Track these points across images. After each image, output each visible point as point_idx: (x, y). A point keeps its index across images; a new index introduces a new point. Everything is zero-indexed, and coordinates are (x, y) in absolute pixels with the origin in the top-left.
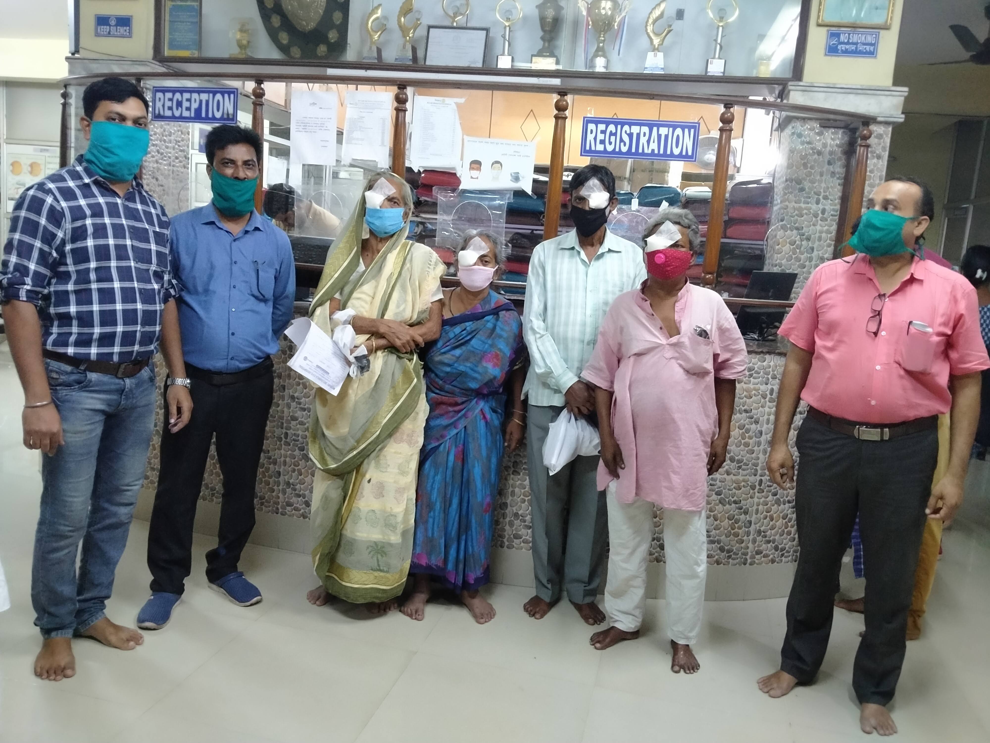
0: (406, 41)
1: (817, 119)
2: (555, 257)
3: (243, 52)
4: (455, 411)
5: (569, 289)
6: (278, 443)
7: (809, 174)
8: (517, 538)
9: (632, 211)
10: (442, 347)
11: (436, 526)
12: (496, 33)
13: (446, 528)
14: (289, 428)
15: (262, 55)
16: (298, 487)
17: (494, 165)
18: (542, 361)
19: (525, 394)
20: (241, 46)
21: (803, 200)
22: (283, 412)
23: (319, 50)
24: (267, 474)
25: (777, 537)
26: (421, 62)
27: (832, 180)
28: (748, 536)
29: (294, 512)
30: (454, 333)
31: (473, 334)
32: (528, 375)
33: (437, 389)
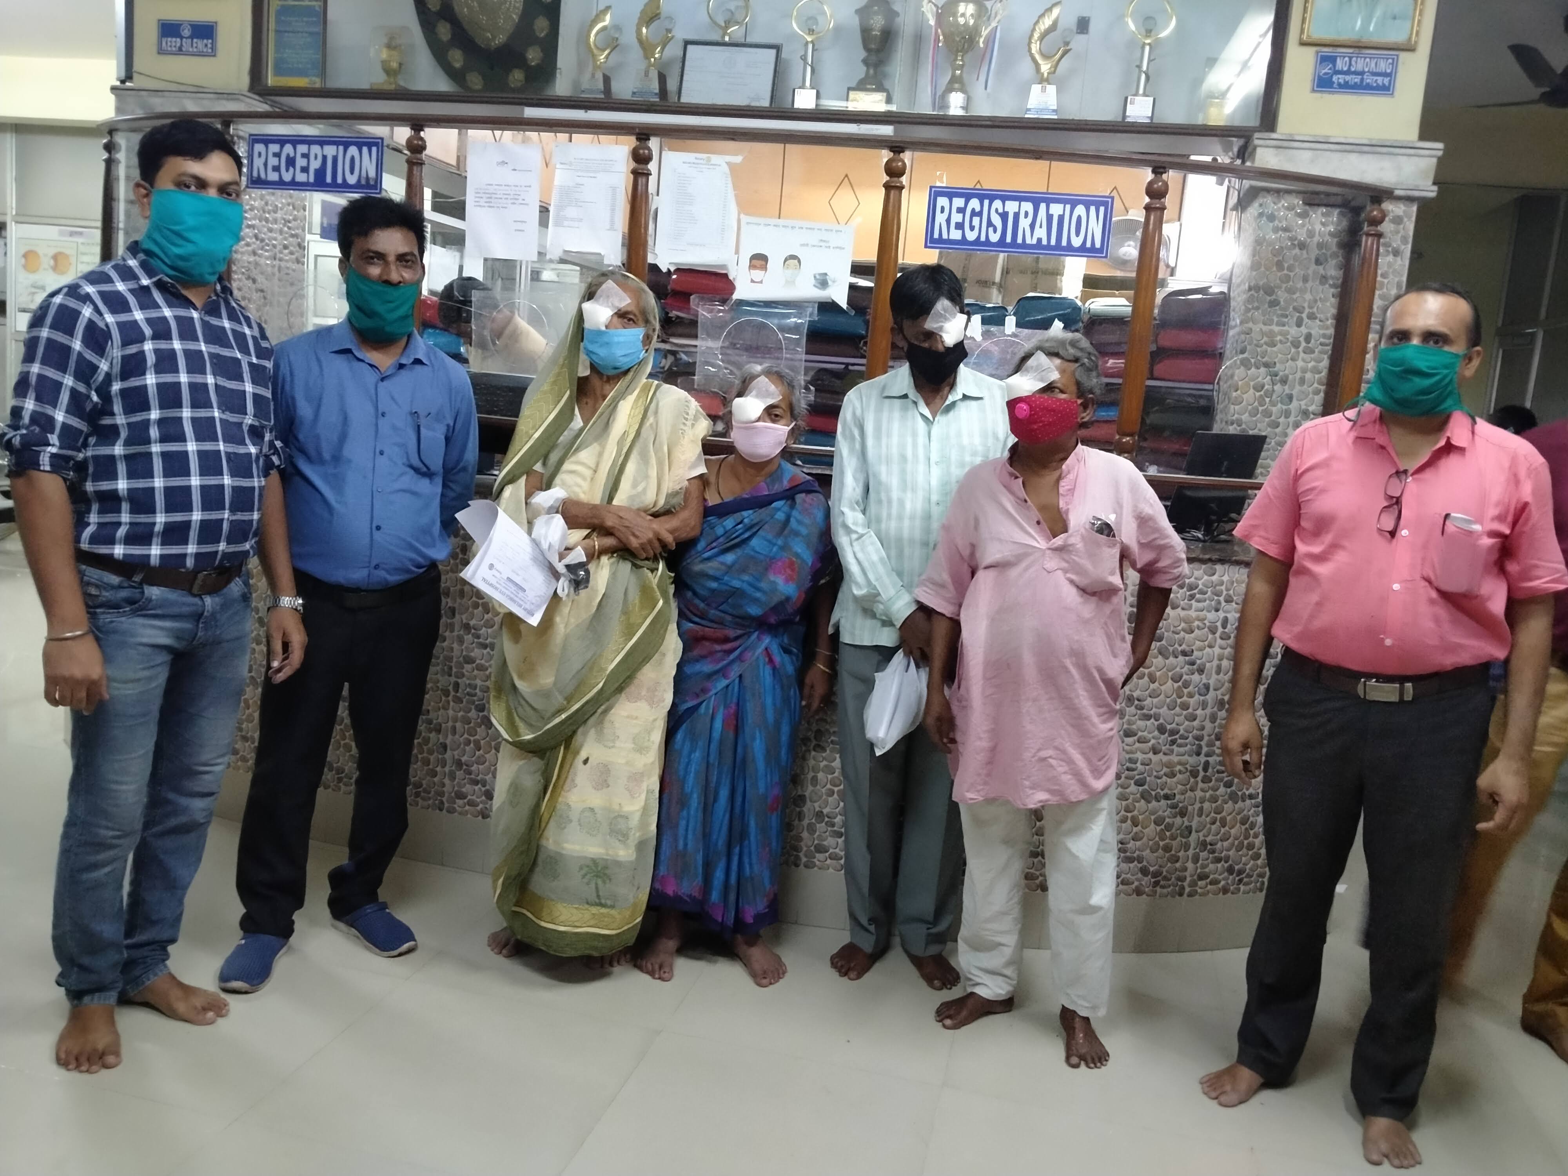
0: (650, 65)
1: (1298, 192)
2: (879, 410)
3: (392, 80)
4: (724, 651)
5: (903, 459)
6: (444, 699)
7: (1287, 279)
8: (820, 852)
9: (1005, 335)
10: (705, 550)
11: (690, 832)
12: (791, 53)
13: (707, 836)
14: (460, 675)
15: (421, 85)
16: (474, 768)
17: (788, 262)
18: (863, 577)
19: (834, 625)
20: (388, 71)
21: (1275, 319)
22: (452, 649)
23: (511, 77)
24: (425, 748)
25: (1231, 853)
26: (672, 98)
27: (1321, 287)
28: (1186, 851)
29: (467, 807)
30: (724, 527)
31: (754, 530)
32: (840, 595)
33: (695, 615)
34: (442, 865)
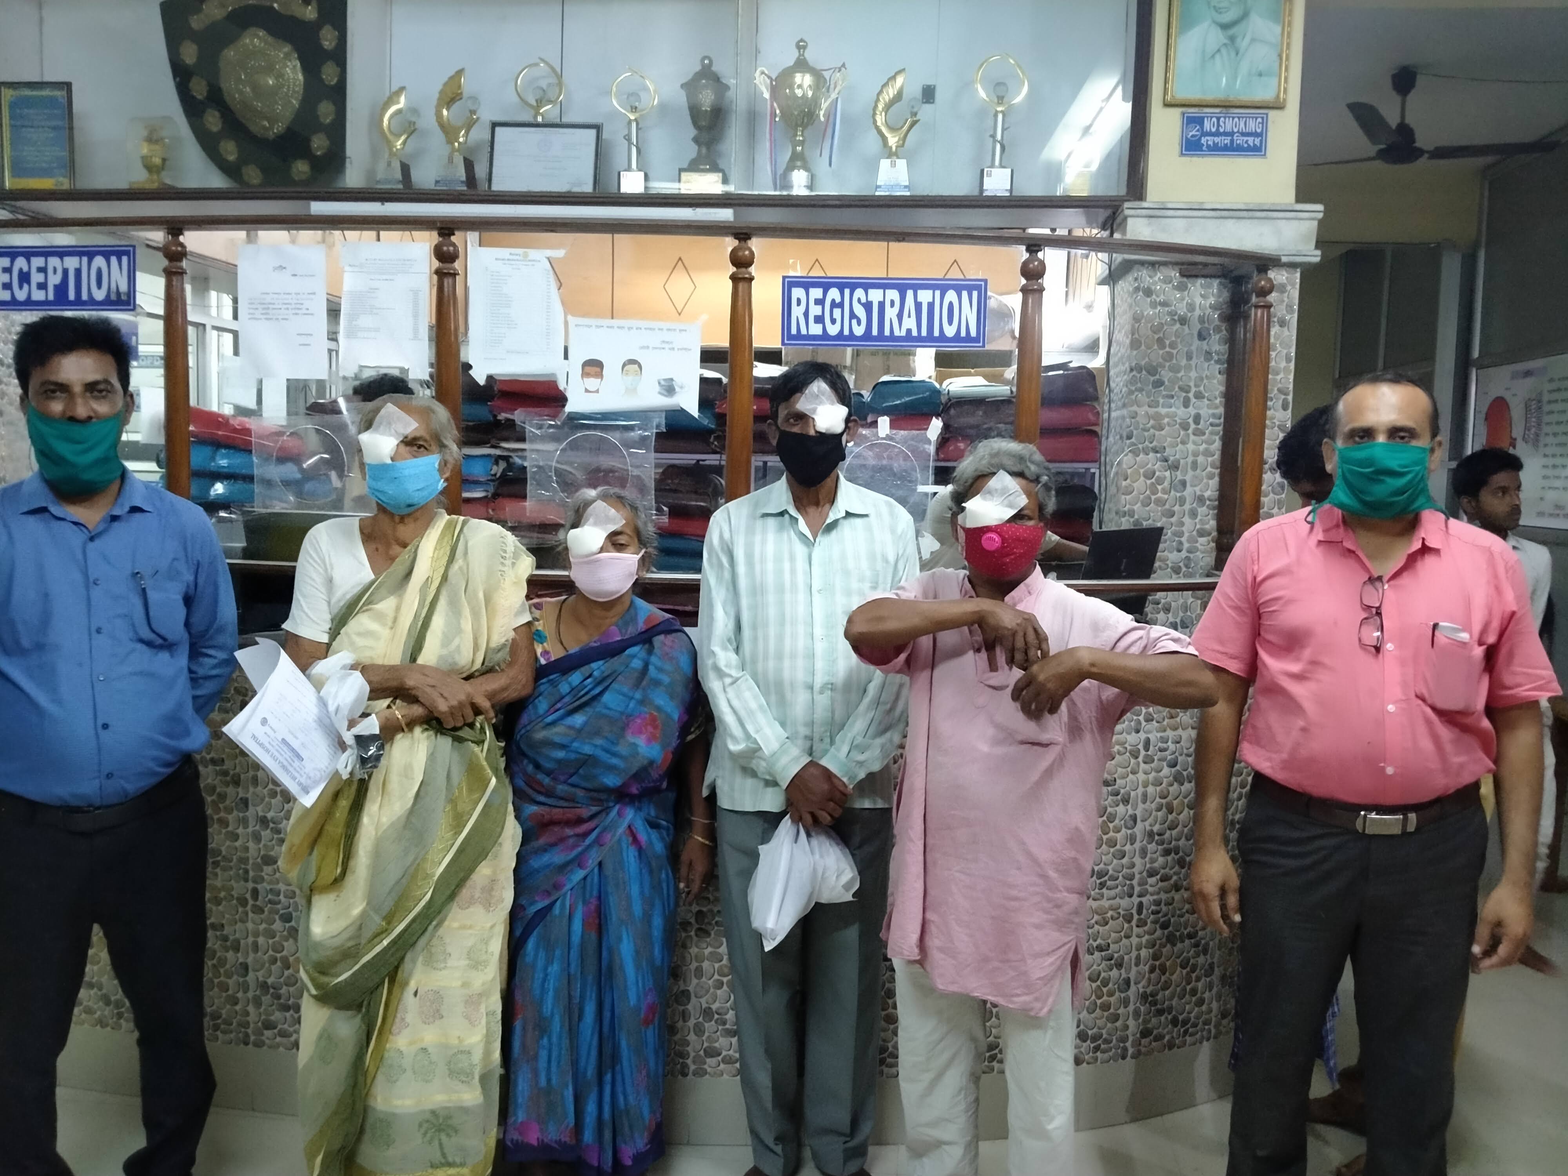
0: (453, 150)
1: (1177, 264)
2: (750, 531)
3: (155, 177)
4: (577, 835)
5: (780, 589)
6: (240, 909)
7: (1169, 357)
8: (712, 1057)
9: (878, 438)
10: (548, 713)
11: (554, 1064)
12: (613, 133)
13: (575, 1063)
14: (259, 880)
15: (192, 182)
16: (283, 991)
17: (626, 368)
18: (740, 729)
19: (709, 786)
20: (149, 168)
21: (1161, 401)
22: (247, 849)
23: (294, 170)
24: (222, 971)
25: (1174, 1002)
26: (483, 186)
27: (1206, 364)
28: (1125, 1007)
29: (278, 1039)
30: (570, 684)
31: (606, 684)
32: (713, 751)
33: (539, 792)
34: (253, 1110)
